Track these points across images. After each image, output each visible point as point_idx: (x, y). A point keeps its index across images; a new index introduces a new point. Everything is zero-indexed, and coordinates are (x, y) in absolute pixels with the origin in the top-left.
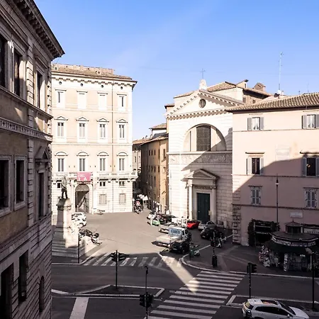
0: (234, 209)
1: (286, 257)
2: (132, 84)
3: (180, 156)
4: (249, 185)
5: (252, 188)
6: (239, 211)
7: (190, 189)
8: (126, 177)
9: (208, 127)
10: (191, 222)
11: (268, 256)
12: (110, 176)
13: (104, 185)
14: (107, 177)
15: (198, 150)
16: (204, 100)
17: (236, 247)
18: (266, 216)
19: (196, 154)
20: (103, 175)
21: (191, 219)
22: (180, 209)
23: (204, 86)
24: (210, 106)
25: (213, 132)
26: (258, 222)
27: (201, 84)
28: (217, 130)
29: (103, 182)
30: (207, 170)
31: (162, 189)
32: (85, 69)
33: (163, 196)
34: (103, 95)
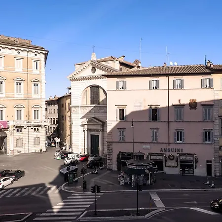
0: (108, 145)
1: (133, 177)
2: (44, 52)
3: (79, 108)
4: (117, 128)
5: (120, 130)
6: (111, 146)
7: (86, 132)
8: (40, 124)
9: (98, 87)
10: (83, 156)
11: (123, 177)
12: (26, 124)
13: (21, 131)
14: (22, 124)
15: (92, 104)
16: (95, 68)
17: (109, 172)
18: (127, 148)
19: (90, 107)
20: (19, 123)
21: (86, 153)
22: (79, 147)
23: (94, 58)
24: (99, 72)
25: (101, 90)
26: (123, 153)
27: (92, 56)
28: (103, 90)
29: (19, 129)
30: (97, 118)
31: (68, 133)
32: (6, 38)
33: (68, 138)
34: (19, 59)
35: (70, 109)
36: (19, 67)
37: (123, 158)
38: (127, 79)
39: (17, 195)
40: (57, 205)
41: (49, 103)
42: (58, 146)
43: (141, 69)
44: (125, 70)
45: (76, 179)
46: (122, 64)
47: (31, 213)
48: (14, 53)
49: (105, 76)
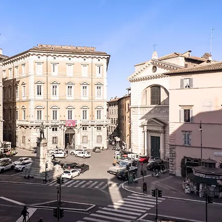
0: (170, 148)
1: (201, 186)
2: (106, 57)
3: (139, 109)
4: (181, 130)
5: (184, 132)
6: (174, 150)
7: (146, 133)
8: (102, 123)
9: (159, 87)
10: (144, 157)
11: (188, 185)
12: (90, 123)
13: (86, 129)
14: (88, 124)
15: (152, 104)
16: (156, 67)
17: (171, 177)
18: (194, 154)
19: (150, 107)
20: (85, 122)
21: (146, 155)
22: (139, 148)
23: (155, 57)
24: (160, 71)
25: (162, 90)
26: (188, 159)
27: (153, 55)
28: (165, 89)
29: (84, 127)
30: (158, 118)
31: (127, 133)
32: (74, 48)
33: (127, 138)
34: (85, 65)
35: (129, 110)
36: (85, 72)
37: (188, 164)
38: (194, 76)
39: (83, 186)
40: (118, 202)
41: (110, 104)
42: (118, 145)
43: (212, 63)
44: (192, 66)
45: (136, 179)
46: (187, 60)
47: (94, 205)
48: (81, 60)
49: (167, 74)
